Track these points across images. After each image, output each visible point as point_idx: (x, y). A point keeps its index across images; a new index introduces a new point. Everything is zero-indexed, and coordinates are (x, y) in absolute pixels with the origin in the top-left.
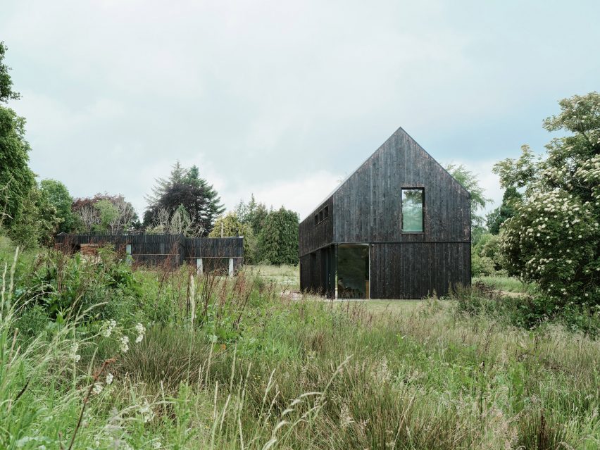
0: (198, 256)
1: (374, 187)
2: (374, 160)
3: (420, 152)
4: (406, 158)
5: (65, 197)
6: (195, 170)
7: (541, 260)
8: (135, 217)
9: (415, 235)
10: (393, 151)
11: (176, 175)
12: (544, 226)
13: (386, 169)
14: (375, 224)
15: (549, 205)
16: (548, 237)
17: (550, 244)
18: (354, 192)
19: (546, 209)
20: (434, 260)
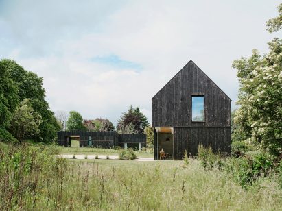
0: (125, 142)
1: (176, 94)
2: (176, 79)
3: (202, 74)
4: (194, 79)
5: (81, 119)
6: (138, 109)
7: (261, 124)
8: (113, 128)
9: (199, 123)
10: (187, 74)
11: (131, 111)
12: (263, 92)
13: (183, 85)
14: (176, 116)
15: (267, 74)
16: (266, 102)
17: (268, 109)
18: (164, 97)
19: (265, 78)
20: (210, 138)
